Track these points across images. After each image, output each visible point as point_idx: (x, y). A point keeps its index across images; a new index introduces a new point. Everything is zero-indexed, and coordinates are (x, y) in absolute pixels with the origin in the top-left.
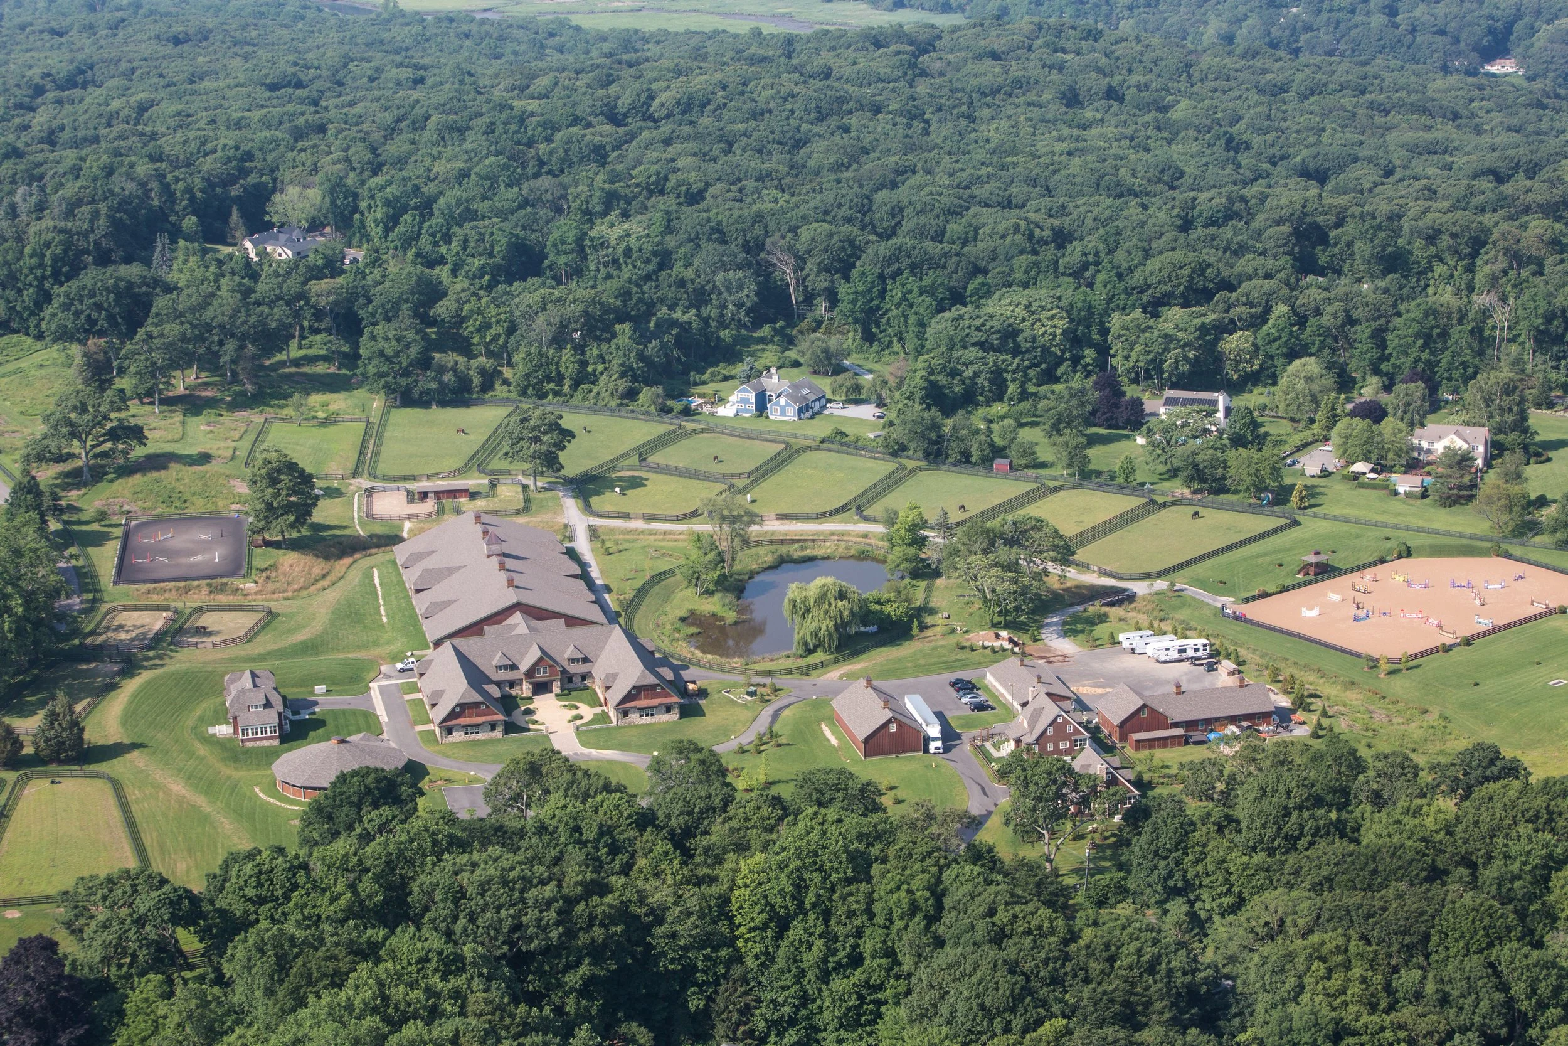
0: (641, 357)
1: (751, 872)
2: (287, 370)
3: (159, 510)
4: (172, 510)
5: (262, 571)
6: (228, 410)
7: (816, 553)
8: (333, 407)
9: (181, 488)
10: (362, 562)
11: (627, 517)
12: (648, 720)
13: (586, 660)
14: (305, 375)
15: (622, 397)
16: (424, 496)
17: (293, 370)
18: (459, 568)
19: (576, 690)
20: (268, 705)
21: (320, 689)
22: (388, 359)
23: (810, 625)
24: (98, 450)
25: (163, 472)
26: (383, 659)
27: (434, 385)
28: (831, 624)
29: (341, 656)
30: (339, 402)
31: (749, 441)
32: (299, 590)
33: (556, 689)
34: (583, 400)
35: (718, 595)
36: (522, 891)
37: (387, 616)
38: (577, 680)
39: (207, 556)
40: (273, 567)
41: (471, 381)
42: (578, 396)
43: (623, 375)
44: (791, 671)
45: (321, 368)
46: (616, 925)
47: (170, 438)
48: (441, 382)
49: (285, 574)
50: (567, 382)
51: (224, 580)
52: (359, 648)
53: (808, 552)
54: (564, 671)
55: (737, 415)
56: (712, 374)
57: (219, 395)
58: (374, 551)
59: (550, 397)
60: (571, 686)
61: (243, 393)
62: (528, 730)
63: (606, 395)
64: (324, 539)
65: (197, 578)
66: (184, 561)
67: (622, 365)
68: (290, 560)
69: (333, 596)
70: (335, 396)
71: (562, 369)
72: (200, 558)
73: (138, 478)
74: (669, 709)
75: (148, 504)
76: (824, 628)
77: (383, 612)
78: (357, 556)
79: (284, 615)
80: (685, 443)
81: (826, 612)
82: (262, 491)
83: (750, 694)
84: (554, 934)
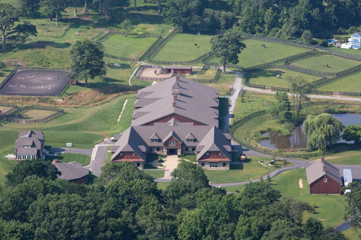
0: (308, 16)
1: (190, 216)
2: (133, 12)
3: (35, 66)
4: (41, 67)
5: (69, 94)
6: (93, 27)
7: (350, 110)
8: (148, 30)
9: (49, 57)
10: (122, 96)
11: (264, 88)
12: (214, 168)
13: (195, 140)
14: (141, 15)
15: (292, 35)
16: (169, 71)
17: (136, 12)
18: (159, 99)
19: (189, 154)
20: (33, 145)
21: (69, 144)
22: (177, 8)
23: (314, 135)
24: (10, 35)
25: (42, 50)
26: (107, 135)
27: (198, 23)
28: (323, 136)
29: (87, 132)
30: (151, 28)
31: (348, 60)
32: (84, 105)
33: (179, 153)
34: (273, 36)
35: (286, 123)
36: (76, 211)
37: (121, 119)
38: (190, 150)
39: (46, 87)
40: (76, 94)
41: (220, 23)
42: (271, 33)
43: (295, 24)
44: (299, 156)
45: (151, 12)
46: (118, 231)
47: (56, 35)
48: (202, 21)
49: (80, 97)
50: (266, 26)
51: (48, 97)
52: (98, 130)
53: (344, 109)
54: (183, 144)
55: (351, 48)
56: (352, 29)
57: (91, 20)
58: (130, 92)
59: (257, 33)
60: (187, 152)
61: (104, 20)
62: (156, 168)
63: (284, 34)
64: (109, 85)
65: (35, 95)
66: (34, 88)
67: (295, 19)
68: (86, 92)
69: (99, 108)
70: (151, 25)
71: (265, 19)
72: (42, 87)
73: (29, 51)
74: (224, 165)
75: (30, 63)
76: (320, 137)
77: (120, 117)
78: (120, 93)
79: (69, 114)
80: (314, 58)
81: (322, 130)
82: (75, 57)
83: (272, 163)
84: (86, 231)
